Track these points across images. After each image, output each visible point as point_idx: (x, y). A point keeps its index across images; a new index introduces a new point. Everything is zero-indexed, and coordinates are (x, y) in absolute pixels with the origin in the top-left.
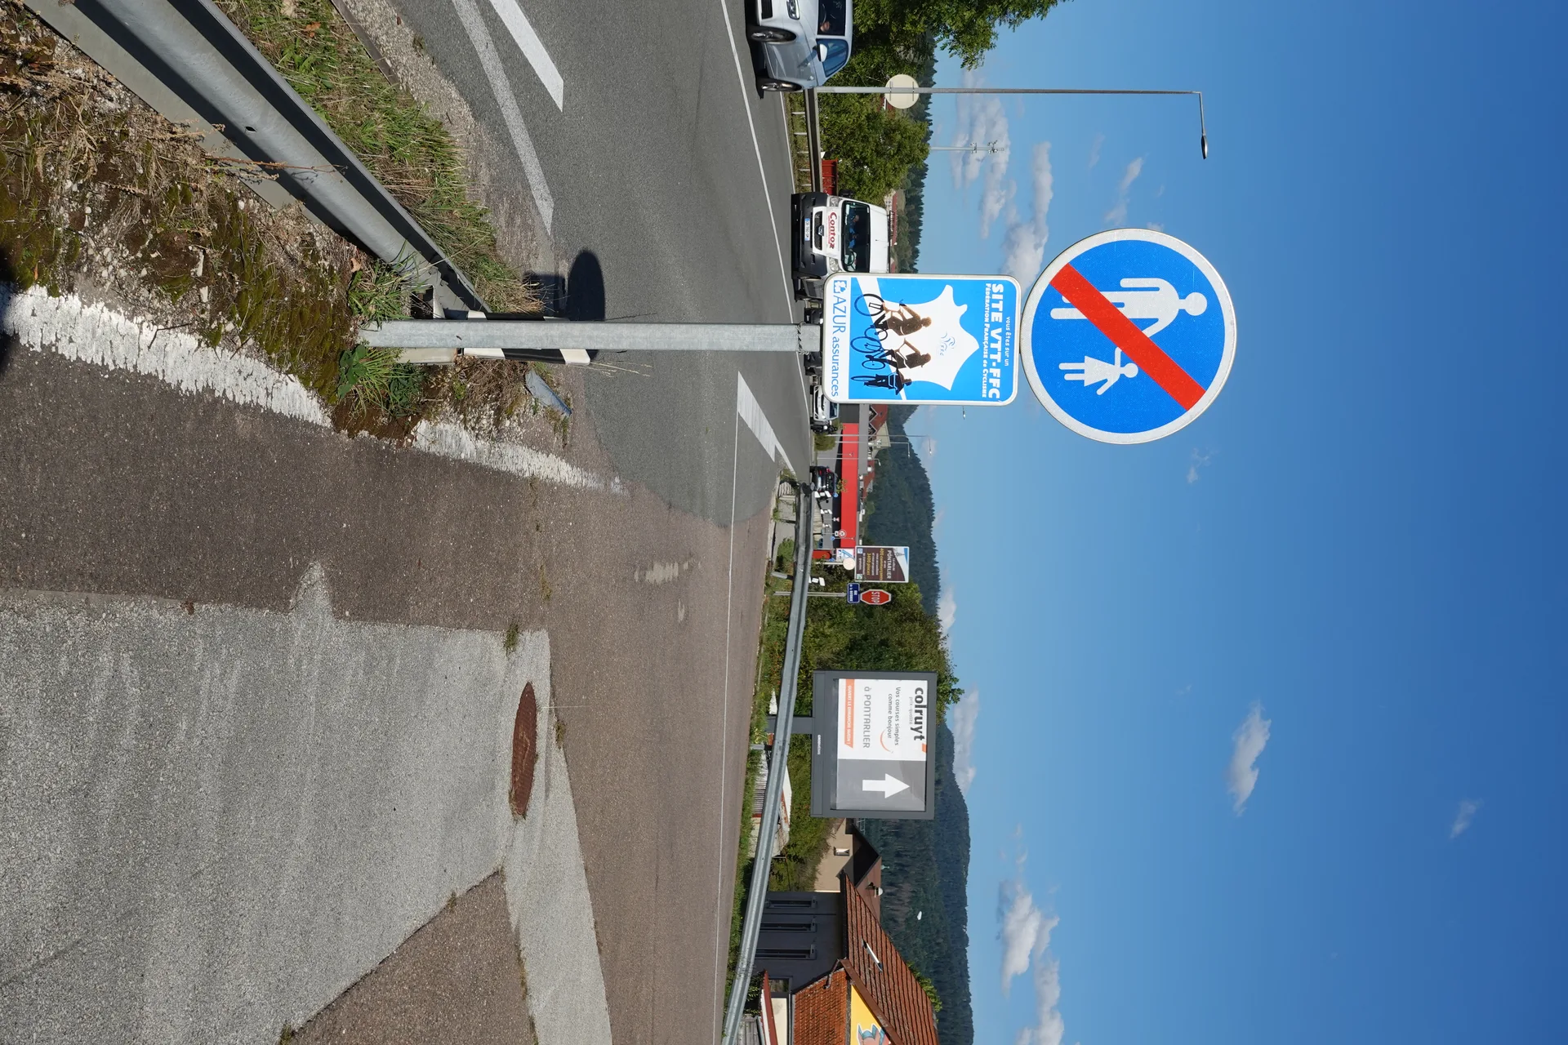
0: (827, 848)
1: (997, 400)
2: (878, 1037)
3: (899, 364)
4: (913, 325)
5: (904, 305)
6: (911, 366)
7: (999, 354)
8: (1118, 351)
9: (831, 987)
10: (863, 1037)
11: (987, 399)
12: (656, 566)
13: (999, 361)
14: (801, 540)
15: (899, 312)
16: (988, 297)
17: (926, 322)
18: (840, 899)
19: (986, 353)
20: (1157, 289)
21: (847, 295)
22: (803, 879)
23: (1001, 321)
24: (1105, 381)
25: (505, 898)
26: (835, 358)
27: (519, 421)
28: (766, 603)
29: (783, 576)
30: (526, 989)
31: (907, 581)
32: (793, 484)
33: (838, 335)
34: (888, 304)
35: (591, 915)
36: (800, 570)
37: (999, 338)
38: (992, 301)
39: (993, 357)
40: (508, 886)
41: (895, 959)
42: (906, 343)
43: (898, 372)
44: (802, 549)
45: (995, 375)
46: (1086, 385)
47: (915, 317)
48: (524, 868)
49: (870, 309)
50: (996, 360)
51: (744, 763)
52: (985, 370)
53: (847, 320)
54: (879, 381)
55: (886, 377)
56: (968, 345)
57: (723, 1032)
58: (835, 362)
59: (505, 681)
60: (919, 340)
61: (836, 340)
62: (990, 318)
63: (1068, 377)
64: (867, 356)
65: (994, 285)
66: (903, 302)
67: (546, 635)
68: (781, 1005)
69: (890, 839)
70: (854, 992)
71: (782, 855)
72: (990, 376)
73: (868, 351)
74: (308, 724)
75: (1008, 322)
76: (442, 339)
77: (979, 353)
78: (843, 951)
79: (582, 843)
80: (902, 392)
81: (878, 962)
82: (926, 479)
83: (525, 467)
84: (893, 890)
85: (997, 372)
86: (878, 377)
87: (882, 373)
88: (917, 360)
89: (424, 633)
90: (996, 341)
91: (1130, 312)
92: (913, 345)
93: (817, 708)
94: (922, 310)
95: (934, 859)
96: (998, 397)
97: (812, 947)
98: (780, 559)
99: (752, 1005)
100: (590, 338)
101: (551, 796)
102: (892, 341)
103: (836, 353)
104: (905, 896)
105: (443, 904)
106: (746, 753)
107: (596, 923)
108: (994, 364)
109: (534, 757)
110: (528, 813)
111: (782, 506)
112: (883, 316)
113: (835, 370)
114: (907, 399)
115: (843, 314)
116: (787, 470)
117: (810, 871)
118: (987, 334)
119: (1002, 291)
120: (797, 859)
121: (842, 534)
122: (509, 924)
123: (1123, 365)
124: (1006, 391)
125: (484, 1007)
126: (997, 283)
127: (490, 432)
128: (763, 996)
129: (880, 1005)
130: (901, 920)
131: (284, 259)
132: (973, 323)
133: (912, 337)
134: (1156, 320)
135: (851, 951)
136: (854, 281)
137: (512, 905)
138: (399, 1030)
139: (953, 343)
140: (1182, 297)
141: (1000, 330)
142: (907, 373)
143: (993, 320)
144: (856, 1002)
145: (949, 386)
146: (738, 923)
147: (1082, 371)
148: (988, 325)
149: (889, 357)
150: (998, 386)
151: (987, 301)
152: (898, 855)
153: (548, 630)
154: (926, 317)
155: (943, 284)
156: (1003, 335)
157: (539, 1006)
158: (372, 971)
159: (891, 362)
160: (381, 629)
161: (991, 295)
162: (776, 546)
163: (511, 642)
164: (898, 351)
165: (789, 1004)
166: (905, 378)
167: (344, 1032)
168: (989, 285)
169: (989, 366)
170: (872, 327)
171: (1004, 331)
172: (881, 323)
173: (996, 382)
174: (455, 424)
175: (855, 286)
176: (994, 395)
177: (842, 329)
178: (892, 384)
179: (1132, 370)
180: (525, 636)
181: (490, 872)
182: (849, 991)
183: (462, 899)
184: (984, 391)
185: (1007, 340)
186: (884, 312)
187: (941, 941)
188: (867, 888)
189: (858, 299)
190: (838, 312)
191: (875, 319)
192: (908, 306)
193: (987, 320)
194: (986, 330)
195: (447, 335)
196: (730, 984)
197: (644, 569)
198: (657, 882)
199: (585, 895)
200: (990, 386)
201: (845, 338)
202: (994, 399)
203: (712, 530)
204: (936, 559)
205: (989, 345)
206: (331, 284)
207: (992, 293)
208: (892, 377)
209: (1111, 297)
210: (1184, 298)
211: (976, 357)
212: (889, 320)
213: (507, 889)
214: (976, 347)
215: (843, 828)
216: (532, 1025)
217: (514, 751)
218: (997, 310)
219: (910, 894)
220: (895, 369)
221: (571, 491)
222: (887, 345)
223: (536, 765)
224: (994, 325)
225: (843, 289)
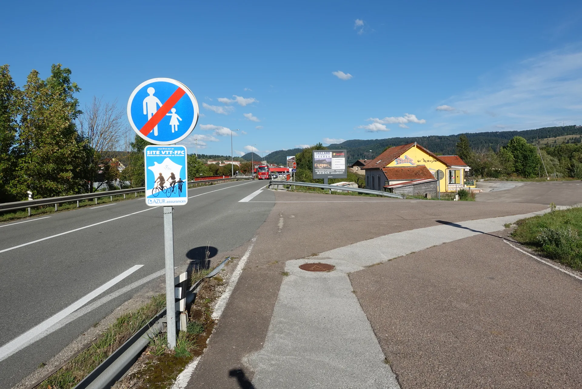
0: (356, 173)
1: (185, 151)
2: (397, 160)
3: (174, 182)
4: (162, 179)
5: (155, 182)
6: (175, 178)
7: (170, 151)
8: (167, 114)
9: (386, 171)
10: (397, 164)
11: (185, 154)
12: (279, 225)
13: (172, 151)
14: (282, 183)
15: (158, 183)
16: (151, 156)
17: (161, 174)
18: (367, 170)
19: (170, 156)
20: (147, 103)
21: (153, 199)
22: (363, 178)
23: (159, 151)
24: (177, 118)
25: (355, 272)
26: (173, 202)
27: (225, 276)
28: (297, 191)
29: (290, 187)
30: (381, 263)
31: (295, 157)
32: (269, 186)
33: (166, 201)
34: (155, 186)
35: (363, 241)
36: (289, 183)
37: (165, 151)
38: (153, 154)
39: (171, 153)
40: (352, 271)
41: (380, 157)
42: (167, 180)
43: (177, 182)
44: (284, 183)
45: (177, 152)
46: (179, 124)
47: (159, 178)
48: (348, 266)
49: (157, 192)
50: (172, 152)
51: (334, 195)
52: (175, 155)
53: (161, 199)
54: (180, 188)
55: (179, 186)
56: (167, 161)
57: (397, 198)
58: (174, 202)
59: (297, 276)
60: (167, 176)
61: (168, 202)
62: (158, 155)
63: (176, 130)
64: (172, 192)
65: (148, 154)
66: (154, 182)
67: (287, 262)
68: (391, 183)
69: (355, 157)
70: (387, 166)
71: (357, 183)
72: (177, 154)
73: (171, 191)
74: (292, 359)
75: (159, 149)
76: (173, 323)
77: (170, 157)
78: (378, 169)
79: (344, 246)
80: (183, 181)
81: (380, 161)
82: (274, 152)
83: (239, 272)
84: (366, 156)
85: (176, 152)
86: (179, 188)
87: (178, 188)
88: (173, 177)
89: (276, 309)
90: (166, 153)
91: (155, 111)
92: (168, 178)
93: (321, 178)
94: (157, 176)
95: (359, 148)
96: (184, 151)
97: (378, 176)
98: (287, 188)
99: (391, 190)
100: (170, 278)
101: (331, 257)
102: (167, 185)
103: (172, 202)
104: (367, 154)
105: (354, 295)
106: (332, 195)
107: (365, 240)
108: (173, 153)
109: (319, 264)
110: (334, 265)
111: (274, 188)
112: (159, 188)
113: (177, 202)
114: (185, 179)
115: (159, 200)
116: (267, 187)
117: (361, 176)
118: (164, 155)
119: (149, 151)
120: (358, 180)
121: (286, 171)
122: (363, 270)
123: (172, 113)
124: (182, 149)
125: (384, 278)
126: (147, 153)
127: (225, 287)
128: (389, 187)
129: (390, 160)
130: (372, 154)
131: (134, 387)
132: (160, 160)
133: (166, 179)
134: (157, 103)
135: (378, 167)
136: (148, 197)
137: (358, 269)
138: (388, 311)
139: (167, 166)
140: (149, 95)
141: (162, 151)
142: (177, 180)
143: (159, 154)
144: (390, 165)
145: (181, 167)
146: (371, 195)
147: (175, 125)
148: (161, 155)
149: (172, 185)
150: (180, 151)
151: (153, 156)
152: (358, 156)
153: (286, 261)
154: (159, 175)
155: (148, 170)
156: (164, 151)
157: (385, 258)
158: (370, 324)
159: (174, 185)
160: (271, 327)
161: (151, 155)
162: (284, 189)
163: (286, 274)
164: (170, 183)
165: (391, 181)
166: (179, 180)
167: (387, 335)
168: (148, 155)
169: (174, 154)
170: (163, 191)
171: (162, 150)
172: (161, 188)
173: (179, 152)
174: (218, 301)
175: (150, 197)
176: (183, 152)
177: (164, 200)
178: (181, 184)
179: (173, 110)
180: (286, 270)
181: (348, 277)
182: (387, 167)
183: (354, 288)
184: (182, 155)
185: (165, 149)
186: (158, 188)
187: (377, 145)
188: (365, 163)
189: (154, 196)
190: (158, 202)
191: (160, 190)
192: (155, 180)
193: (159, 156)
194: (162, 156)
195: (171, 322)
196: (385, 196)
197: (278, 229)
198: (358, 221)
199: (358, 244)
200: (180, 154)
201: (167, 199)
202: (184, 152)
203: (275, 208)
204: (292, 149)
205: (167, 155)
206: (151, 364)
207: (150, 154)
208: (179, 184)
209: (150, 117)
210: (149, 94)
211: (171, 158)
212: (160, 186)
213: (353, 272)
214: (168, 159)
215: (352, 169)
216: (390, 260)
217: (317, 271)
218: (156, 153)
219: (367, 153)
220: (176, 183)
221: (251, 254)
222: (169, 186)
223: (322, 263)
224: (161, 153)
225: (151, 201)
